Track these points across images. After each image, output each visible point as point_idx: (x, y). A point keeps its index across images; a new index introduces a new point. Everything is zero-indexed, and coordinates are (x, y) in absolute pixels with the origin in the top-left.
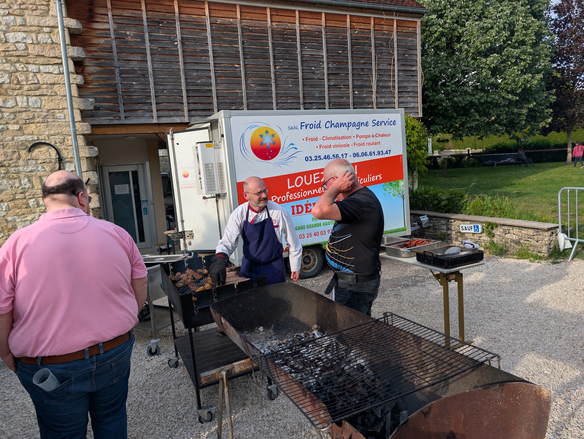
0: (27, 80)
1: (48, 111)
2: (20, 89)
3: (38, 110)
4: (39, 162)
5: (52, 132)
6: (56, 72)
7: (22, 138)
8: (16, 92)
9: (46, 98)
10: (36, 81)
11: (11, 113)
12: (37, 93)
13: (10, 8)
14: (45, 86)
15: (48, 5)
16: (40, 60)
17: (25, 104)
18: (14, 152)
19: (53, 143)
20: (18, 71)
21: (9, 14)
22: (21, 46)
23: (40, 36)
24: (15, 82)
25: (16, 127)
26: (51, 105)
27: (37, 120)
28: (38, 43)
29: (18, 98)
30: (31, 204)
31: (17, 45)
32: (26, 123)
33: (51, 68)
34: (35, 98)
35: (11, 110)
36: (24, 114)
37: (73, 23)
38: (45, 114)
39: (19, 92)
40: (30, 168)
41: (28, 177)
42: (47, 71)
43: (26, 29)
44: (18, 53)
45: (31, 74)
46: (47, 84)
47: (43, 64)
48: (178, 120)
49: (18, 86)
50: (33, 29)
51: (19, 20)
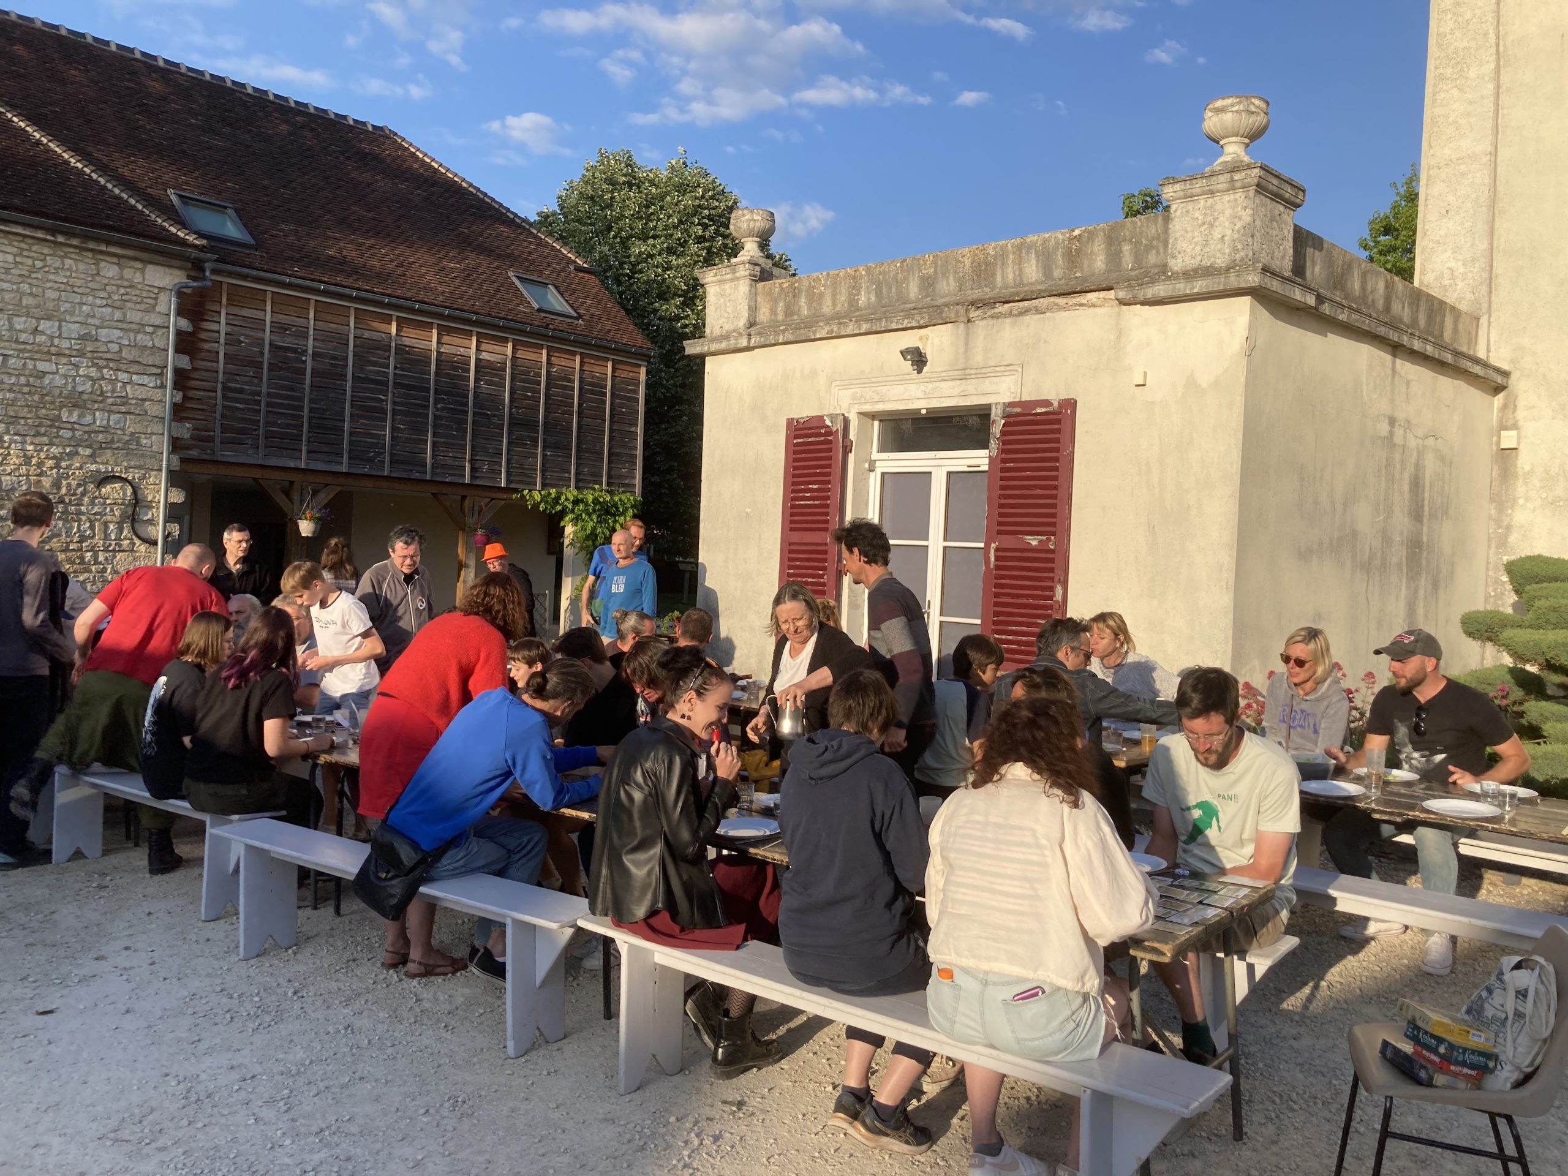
0: (113, 391)
1: (132, 434)
2: (101, 402)
3: (119, 432)
4: (108, 502)
5: (132, 463)
6: (151, 385)
7: (93, 467)
8: (96, 406)
9: (132, 417)
10: (124, 394)
11: (85, 432)
12: (123, 409)
13: (110, 297)
14: (134, 402)
15: (156, 299)
16: (135, 368)
17: (105, 422)
18: (79, 485)
19: (130, 478)
20: (103, 378)
21: (107, 305)
22: (114, 347)
23: (139, 337)
24: (99, 392)
25: (88, 452)
26: (138, 428)
27: (115, 446)
28: (135, 346)
29: (97, 413)
30: (87, 560)
31: (109, 345)
32: (101, 448)
33: (145, 379)
34: (119, 415)
35: (87, 429)
36: (101, 436)
37: (185, 324)
38: (127, 438)
39: (101, 405)
40: (96, 509)
41: (90, 521)
42: (140, 382)
43: (125, 326)
44: (109, 356)
45: (119, 384)
46: (137, 399)
47: (137, 374)
48: (292, 464)
49: (100, 398)
50: (134, 326)
51: (118, 315)
